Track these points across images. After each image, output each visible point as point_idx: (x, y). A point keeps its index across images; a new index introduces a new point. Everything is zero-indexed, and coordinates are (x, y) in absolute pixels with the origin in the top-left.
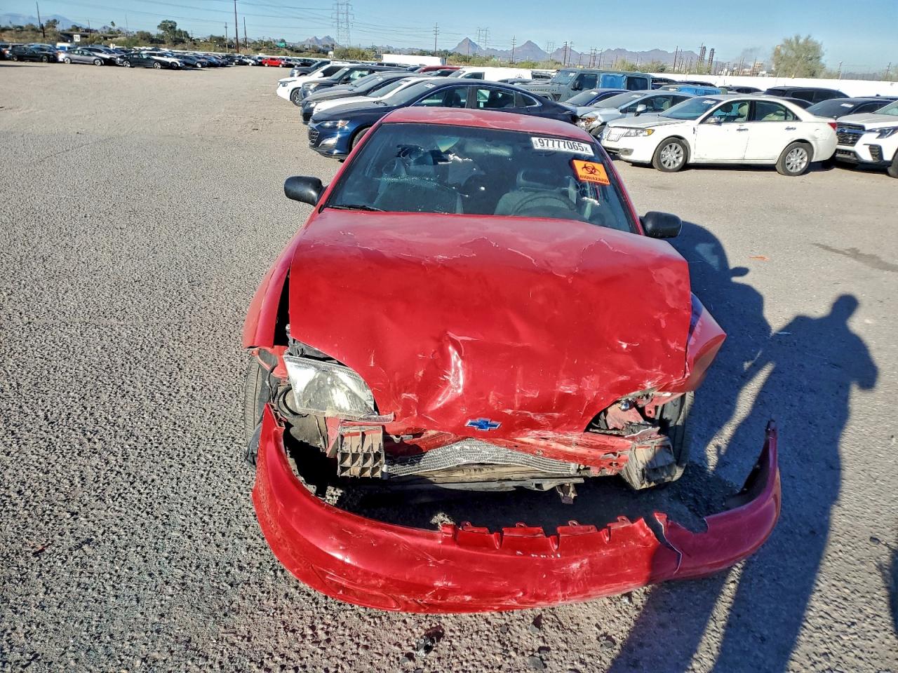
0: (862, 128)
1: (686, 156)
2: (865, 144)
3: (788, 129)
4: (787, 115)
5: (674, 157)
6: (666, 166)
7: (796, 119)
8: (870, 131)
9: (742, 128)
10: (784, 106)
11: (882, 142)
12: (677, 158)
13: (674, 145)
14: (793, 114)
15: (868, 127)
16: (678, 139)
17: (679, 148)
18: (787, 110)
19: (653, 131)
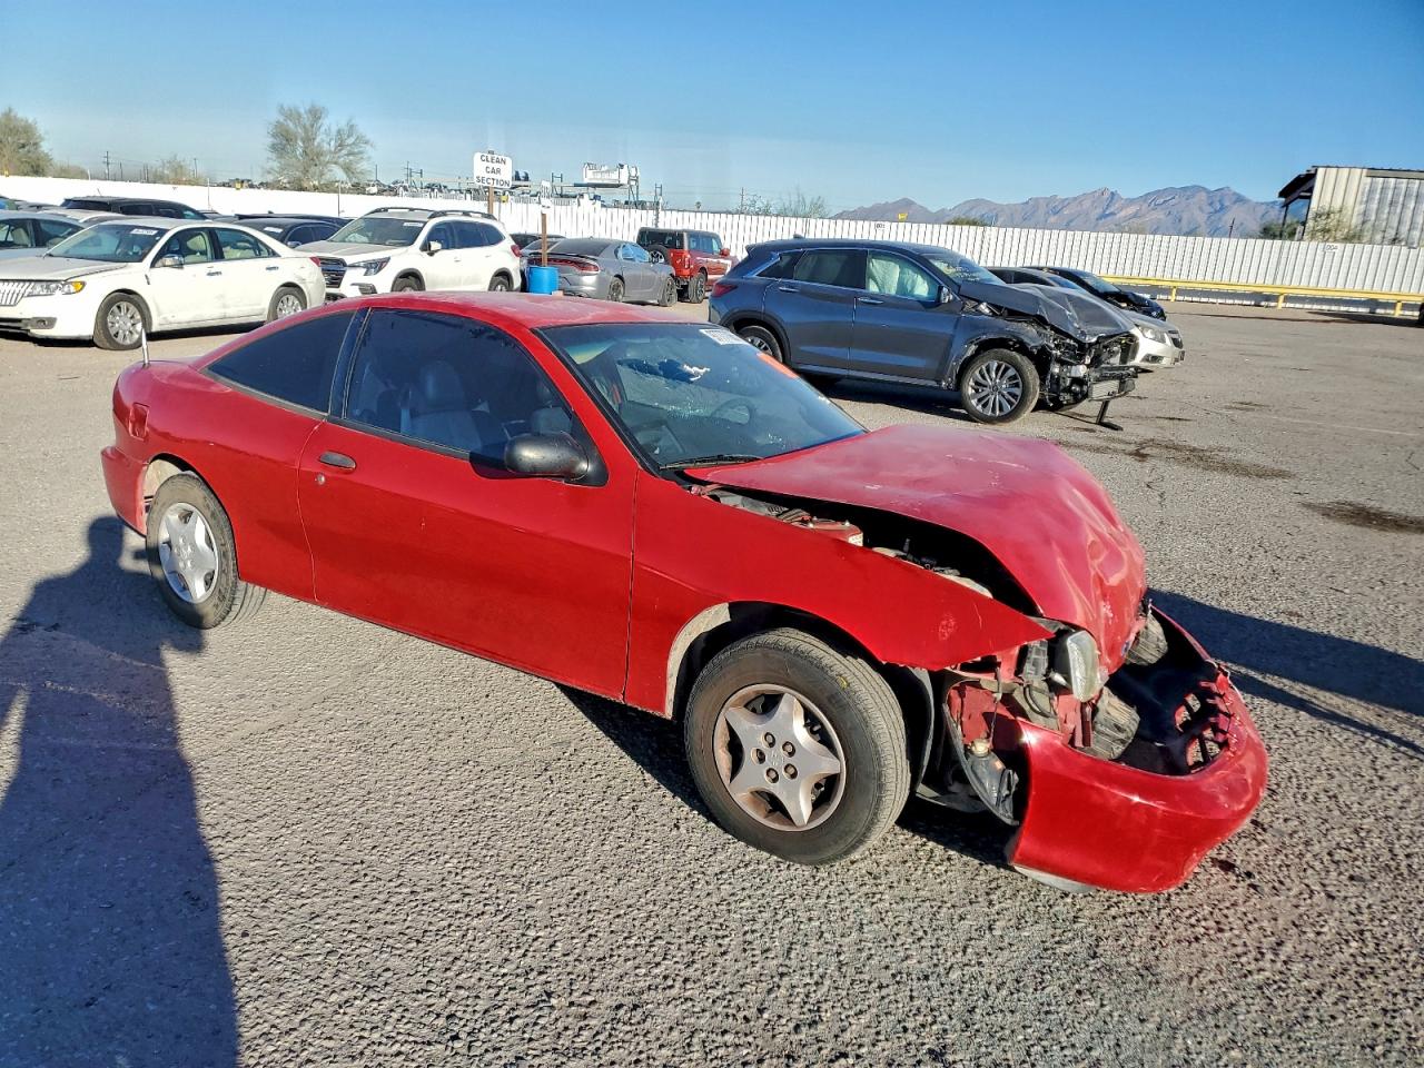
0: (340, 262)
1: (146, 320)
2: (353, 284)
3: (269, 269)
4: (258, 249)
5: (129, 324)
6: (119, 340)
7: (273, 254)
8: (353, 266)
9: (213, 271)
10: (253, 237)
11: (372, 280)
12: (133, 325)
13: (124, 305)
14: (267, 247)
15: (349, 260)
16: (127, 295)
17: (132, 308)
18: (257, 241)
19: (83, 284)
